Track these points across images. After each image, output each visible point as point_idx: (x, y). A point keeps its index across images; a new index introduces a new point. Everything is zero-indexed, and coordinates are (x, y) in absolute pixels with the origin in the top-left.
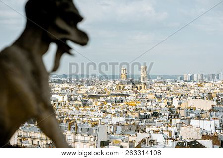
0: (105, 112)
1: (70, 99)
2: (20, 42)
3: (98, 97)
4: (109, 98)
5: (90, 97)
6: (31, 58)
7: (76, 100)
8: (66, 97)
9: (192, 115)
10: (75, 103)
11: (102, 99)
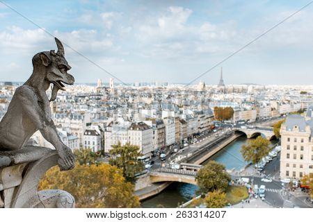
0: (89, 105)
1: (67, 98)
2: (30, 82)
3: (84, 97)
4: (91, 97)
5: (80, 97)
6: (37, 93)
7: (71, 98)
8: (65, 97)
9: (140, 106)
10: (70, 100)
11: (87, 98)
